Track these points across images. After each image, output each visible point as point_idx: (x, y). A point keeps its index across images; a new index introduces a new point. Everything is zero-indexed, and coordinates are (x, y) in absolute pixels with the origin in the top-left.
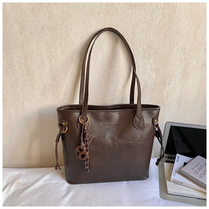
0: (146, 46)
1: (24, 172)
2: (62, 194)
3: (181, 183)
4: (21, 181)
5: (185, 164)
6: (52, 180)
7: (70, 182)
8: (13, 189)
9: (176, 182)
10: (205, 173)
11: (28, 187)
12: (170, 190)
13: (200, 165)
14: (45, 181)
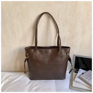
0: (64, 20)
1: (12, 74)
2: (27, 84)
3: (79, 83)
4: (11, 78)
5: (83, 73)
6: (23, 78)
7: (31, 79)
8: (7, 81)
9: (77, 82)
10: (91, 78)
11: (13, 80)
12: (74, 85)
13: (89, 74)
14: (21, 78)
